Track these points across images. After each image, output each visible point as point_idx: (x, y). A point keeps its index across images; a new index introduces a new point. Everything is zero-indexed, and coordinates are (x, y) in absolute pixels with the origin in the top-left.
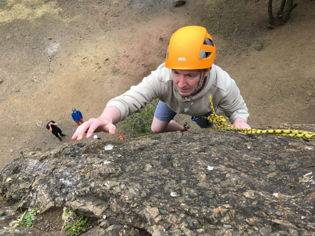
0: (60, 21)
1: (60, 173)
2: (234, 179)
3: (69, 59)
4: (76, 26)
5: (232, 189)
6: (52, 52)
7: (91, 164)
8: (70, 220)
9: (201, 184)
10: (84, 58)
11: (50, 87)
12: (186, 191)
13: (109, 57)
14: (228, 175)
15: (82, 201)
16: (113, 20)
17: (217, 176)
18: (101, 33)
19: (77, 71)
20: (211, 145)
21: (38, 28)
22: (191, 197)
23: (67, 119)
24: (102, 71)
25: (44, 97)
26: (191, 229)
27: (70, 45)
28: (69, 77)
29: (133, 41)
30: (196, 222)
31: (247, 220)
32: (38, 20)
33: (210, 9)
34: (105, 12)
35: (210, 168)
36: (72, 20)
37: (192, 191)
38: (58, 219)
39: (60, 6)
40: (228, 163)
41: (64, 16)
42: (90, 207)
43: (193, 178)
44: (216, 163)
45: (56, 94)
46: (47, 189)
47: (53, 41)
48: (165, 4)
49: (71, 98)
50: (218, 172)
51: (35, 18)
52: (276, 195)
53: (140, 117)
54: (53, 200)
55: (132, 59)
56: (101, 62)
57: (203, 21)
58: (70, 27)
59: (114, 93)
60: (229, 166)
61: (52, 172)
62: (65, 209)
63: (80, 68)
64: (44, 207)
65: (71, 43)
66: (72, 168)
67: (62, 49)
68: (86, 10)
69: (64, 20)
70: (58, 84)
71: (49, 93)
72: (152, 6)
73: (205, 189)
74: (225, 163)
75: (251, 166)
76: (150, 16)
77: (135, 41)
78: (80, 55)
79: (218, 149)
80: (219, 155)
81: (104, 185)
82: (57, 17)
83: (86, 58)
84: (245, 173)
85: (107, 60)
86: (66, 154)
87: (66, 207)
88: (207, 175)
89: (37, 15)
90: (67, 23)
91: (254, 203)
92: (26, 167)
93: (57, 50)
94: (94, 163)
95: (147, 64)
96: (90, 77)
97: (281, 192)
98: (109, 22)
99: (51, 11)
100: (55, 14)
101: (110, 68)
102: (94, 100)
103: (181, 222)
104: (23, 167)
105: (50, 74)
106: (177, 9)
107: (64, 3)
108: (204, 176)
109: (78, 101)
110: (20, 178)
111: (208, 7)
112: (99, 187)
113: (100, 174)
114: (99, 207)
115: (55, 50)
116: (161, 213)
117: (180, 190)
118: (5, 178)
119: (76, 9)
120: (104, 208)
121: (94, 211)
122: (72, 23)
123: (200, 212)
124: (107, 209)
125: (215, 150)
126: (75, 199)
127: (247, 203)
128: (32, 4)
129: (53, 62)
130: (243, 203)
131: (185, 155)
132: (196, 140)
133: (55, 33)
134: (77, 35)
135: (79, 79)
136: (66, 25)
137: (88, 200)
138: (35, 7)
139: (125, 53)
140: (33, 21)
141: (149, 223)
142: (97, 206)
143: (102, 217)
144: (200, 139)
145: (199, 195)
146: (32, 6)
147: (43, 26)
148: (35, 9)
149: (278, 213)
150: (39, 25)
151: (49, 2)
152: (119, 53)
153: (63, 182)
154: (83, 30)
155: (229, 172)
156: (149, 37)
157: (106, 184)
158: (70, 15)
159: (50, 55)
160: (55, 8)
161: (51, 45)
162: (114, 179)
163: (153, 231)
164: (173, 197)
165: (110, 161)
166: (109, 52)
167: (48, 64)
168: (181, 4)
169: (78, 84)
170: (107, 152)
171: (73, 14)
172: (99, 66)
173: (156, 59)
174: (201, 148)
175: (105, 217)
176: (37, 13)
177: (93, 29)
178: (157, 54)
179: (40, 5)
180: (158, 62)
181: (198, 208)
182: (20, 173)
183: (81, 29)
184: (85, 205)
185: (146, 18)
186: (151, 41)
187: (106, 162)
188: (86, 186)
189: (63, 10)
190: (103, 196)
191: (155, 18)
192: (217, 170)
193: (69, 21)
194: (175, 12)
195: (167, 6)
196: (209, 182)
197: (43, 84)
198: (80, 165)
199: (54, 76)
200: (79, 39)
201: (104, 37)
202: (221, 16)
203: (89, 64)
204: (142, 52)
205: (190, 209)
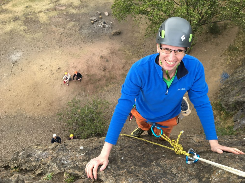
0: (24, 36)
1: (60, 158)
2: (130, 162)
3: (29, 66)
4: (37, 41)
5: (128, 166)
6: (15, 59)
7: (76, 155)
8: (67, 177)
9: (119, 164)
10: (41, 66)
11: (11, 86)
12: (113, 166)
13: (61, 66)
14: (128, 161)
15: (73, 170)
16: (66, 39)
17: (124, 161)
18: (56, 48)
19: (34, 75)
20: (125, 148)
21: (6, 39)
22: (114, 168)
23: (22, 112)
24: (55, 77)
25: (5, 94)
26: (114, 177)
27: (30, 54)
28: (27, 79)
29: (80, 57)
30: (115, 175)
31: (130, 174)
32: (6, 34)
33: (137, 40)
34: (61, 33)
35: (122, 158)
36: (33, 36)
37: (115, 166)
38: (61, 177)
39: (25, 25)
40: (130, 156)
41: (28, 33)
42: (77, 172)
43: (116, 162)
44: (125, 156)
45: (15, 92)
46: (56, 165)
47: (17, 51)
48: (106, 33)
49: (27, 96)
50: (125, 160)
51: (4, 31)
52: (142, 168)
53: (81, 114)
54: (60, 169)
55: (79, 70)
56: (54, 69)
57: (132, 47)
58: (31, 42)
59: (62, 94)
60: (129, 158)
61: (56, 158)
62: (65, 173)
63: (37, 73)
64: (56, 172)
65: (31, 54)
66: (66, 156)
67: (23, 57)
68: (46, 30)
69: (28, 36)
70: (18, 84)
71: (9, 91)
72: (96, 33)
73: (120, 166)
74: (128, 156)
75: (138, 157)
76: (94, 40)
77: (82, 56)
78: (38, 63)
79: (127, 150)
80: (127, 152)
81: (82, 164)
82: (22, 33)
83: (42, 66)
84: (135, 160)
85: (59, 68)
86: (59, 149)
87: (66, 172)
88: (121, 161)
89: (6, 30)
90: (30, 38)
91: (134, 170)
92: (35, 154)
93: (20, 57)
94: (77, 155)
95: (89, 74)
96: (44, 81)
97: (144, 167)
98: (63, 40)
99: (18, 28)
100: (20, 30)
101: (61, 75)
102: (46, 99)
103: (111, 175)
104: (33, 154)
105: (12, 76)
106: (114, 37)
107: (29, 23)
108: (120, 161)
109: (32, 98)
110: (32, 160)
111: (136, 38)
112: (80, 164)
113: (80, 159)
114: (80, 172)
115: (18, 58)
116: (105, 173)
117: (111, 166)
118: (20, 159)
119: (38, 28)
120: (82, 172)
121: (79, 174)
122: (33, 39)
123: (117, 172)
124: (84, 172)
125: (126, 150)
126: (70, 169)
127: (131, 170)
128: (3, 21)
129: (15, 66)
130: (130, 170)
131: (114, 152)
132: (119, 145)
133: (19, 44)
134: (37, 48)
135: (35, 81)
136: (29, 39)
137: (75, 169)
138: (5, 23)
139: (74, 65)
140: (2, 34)
141: (101, 176)
142: (79, 171)
143: (82, 176)
144: (121, 144)
145: (117, 168)
146: (2, 22)
147: (10, 38)
148: (5, 24)
149: (139, 173)
150: (6, 37)
151: (17, 21)
152: (69, 65)
153: (63, 162)
154: (42, 45)
155: (129, 160)
156: (93, 55)
157: (83, 163)
158: (32, 33)
159: (14, 61)
160: (21, 26)
161: (15, 53)
162: (86, 161)
163: (102, 178)
164: (109, 168)
165: (83, 154)
166: (61, 63)
167: (11, 68)
168: (117, 34)
169: (34, 85)
170: (81, 150)
171: (35, 32)
172: (52, 73)
173: (96, 71)
174: (120, 149)
175: (83, 175)
176: (6, 28)
177: (50, 45)
178: (97, 68)
179: (9, 22)
180: (98, 73)
181: (116, 171)
182: (32, 157)
183: (40, 43)
184: (74, 171)
185: (91, 41)
186: (94, 58)
187: (82, 154)
188: (74, 164)
189: (27, 28)
190: (82, 168)
191: (98, 41)
192: (125, 159)
193: (31, 37)
194: (112, 39)
195: (107, 34)
196: (121, 164)
197: (5, 83)
198: (70, 155)
199: (15, 77)
200: (38, 51)
201: (58, 51)
202: (144, 46)
203: (45, 71)
204: (87, 66)
205: (114, 172)
